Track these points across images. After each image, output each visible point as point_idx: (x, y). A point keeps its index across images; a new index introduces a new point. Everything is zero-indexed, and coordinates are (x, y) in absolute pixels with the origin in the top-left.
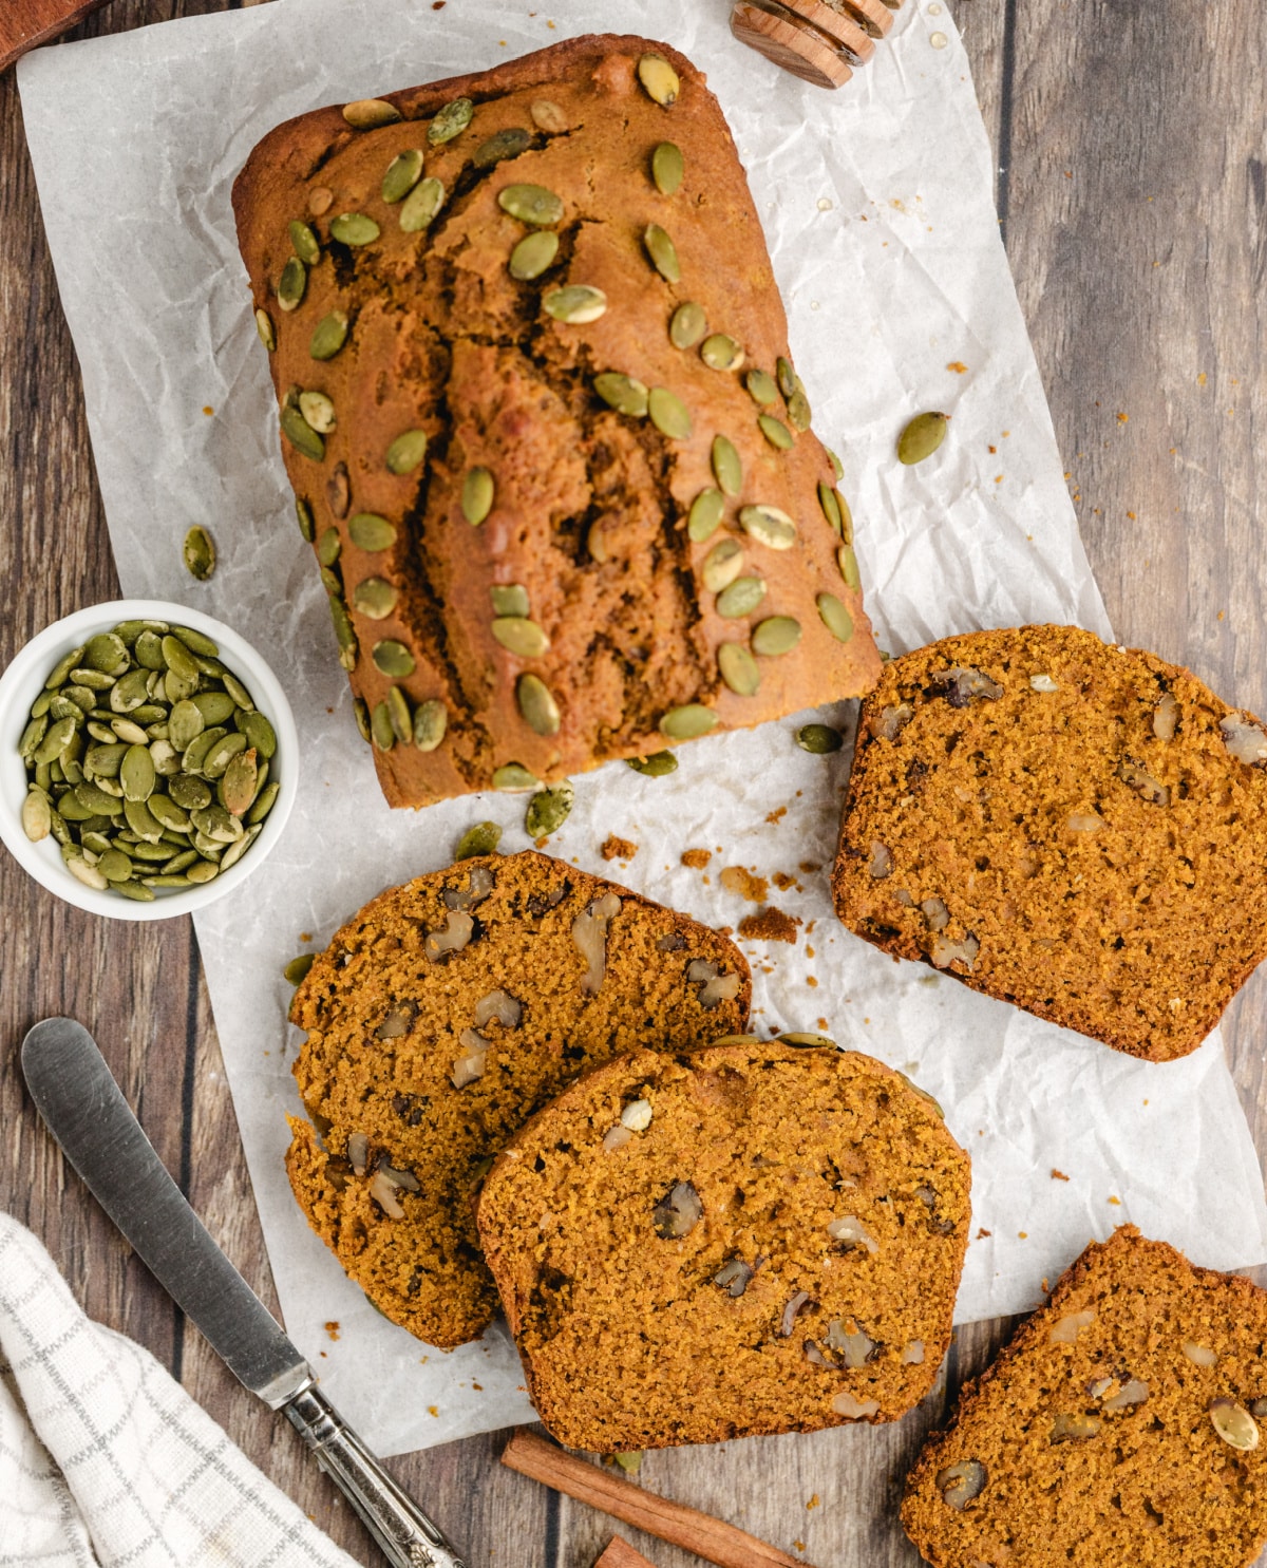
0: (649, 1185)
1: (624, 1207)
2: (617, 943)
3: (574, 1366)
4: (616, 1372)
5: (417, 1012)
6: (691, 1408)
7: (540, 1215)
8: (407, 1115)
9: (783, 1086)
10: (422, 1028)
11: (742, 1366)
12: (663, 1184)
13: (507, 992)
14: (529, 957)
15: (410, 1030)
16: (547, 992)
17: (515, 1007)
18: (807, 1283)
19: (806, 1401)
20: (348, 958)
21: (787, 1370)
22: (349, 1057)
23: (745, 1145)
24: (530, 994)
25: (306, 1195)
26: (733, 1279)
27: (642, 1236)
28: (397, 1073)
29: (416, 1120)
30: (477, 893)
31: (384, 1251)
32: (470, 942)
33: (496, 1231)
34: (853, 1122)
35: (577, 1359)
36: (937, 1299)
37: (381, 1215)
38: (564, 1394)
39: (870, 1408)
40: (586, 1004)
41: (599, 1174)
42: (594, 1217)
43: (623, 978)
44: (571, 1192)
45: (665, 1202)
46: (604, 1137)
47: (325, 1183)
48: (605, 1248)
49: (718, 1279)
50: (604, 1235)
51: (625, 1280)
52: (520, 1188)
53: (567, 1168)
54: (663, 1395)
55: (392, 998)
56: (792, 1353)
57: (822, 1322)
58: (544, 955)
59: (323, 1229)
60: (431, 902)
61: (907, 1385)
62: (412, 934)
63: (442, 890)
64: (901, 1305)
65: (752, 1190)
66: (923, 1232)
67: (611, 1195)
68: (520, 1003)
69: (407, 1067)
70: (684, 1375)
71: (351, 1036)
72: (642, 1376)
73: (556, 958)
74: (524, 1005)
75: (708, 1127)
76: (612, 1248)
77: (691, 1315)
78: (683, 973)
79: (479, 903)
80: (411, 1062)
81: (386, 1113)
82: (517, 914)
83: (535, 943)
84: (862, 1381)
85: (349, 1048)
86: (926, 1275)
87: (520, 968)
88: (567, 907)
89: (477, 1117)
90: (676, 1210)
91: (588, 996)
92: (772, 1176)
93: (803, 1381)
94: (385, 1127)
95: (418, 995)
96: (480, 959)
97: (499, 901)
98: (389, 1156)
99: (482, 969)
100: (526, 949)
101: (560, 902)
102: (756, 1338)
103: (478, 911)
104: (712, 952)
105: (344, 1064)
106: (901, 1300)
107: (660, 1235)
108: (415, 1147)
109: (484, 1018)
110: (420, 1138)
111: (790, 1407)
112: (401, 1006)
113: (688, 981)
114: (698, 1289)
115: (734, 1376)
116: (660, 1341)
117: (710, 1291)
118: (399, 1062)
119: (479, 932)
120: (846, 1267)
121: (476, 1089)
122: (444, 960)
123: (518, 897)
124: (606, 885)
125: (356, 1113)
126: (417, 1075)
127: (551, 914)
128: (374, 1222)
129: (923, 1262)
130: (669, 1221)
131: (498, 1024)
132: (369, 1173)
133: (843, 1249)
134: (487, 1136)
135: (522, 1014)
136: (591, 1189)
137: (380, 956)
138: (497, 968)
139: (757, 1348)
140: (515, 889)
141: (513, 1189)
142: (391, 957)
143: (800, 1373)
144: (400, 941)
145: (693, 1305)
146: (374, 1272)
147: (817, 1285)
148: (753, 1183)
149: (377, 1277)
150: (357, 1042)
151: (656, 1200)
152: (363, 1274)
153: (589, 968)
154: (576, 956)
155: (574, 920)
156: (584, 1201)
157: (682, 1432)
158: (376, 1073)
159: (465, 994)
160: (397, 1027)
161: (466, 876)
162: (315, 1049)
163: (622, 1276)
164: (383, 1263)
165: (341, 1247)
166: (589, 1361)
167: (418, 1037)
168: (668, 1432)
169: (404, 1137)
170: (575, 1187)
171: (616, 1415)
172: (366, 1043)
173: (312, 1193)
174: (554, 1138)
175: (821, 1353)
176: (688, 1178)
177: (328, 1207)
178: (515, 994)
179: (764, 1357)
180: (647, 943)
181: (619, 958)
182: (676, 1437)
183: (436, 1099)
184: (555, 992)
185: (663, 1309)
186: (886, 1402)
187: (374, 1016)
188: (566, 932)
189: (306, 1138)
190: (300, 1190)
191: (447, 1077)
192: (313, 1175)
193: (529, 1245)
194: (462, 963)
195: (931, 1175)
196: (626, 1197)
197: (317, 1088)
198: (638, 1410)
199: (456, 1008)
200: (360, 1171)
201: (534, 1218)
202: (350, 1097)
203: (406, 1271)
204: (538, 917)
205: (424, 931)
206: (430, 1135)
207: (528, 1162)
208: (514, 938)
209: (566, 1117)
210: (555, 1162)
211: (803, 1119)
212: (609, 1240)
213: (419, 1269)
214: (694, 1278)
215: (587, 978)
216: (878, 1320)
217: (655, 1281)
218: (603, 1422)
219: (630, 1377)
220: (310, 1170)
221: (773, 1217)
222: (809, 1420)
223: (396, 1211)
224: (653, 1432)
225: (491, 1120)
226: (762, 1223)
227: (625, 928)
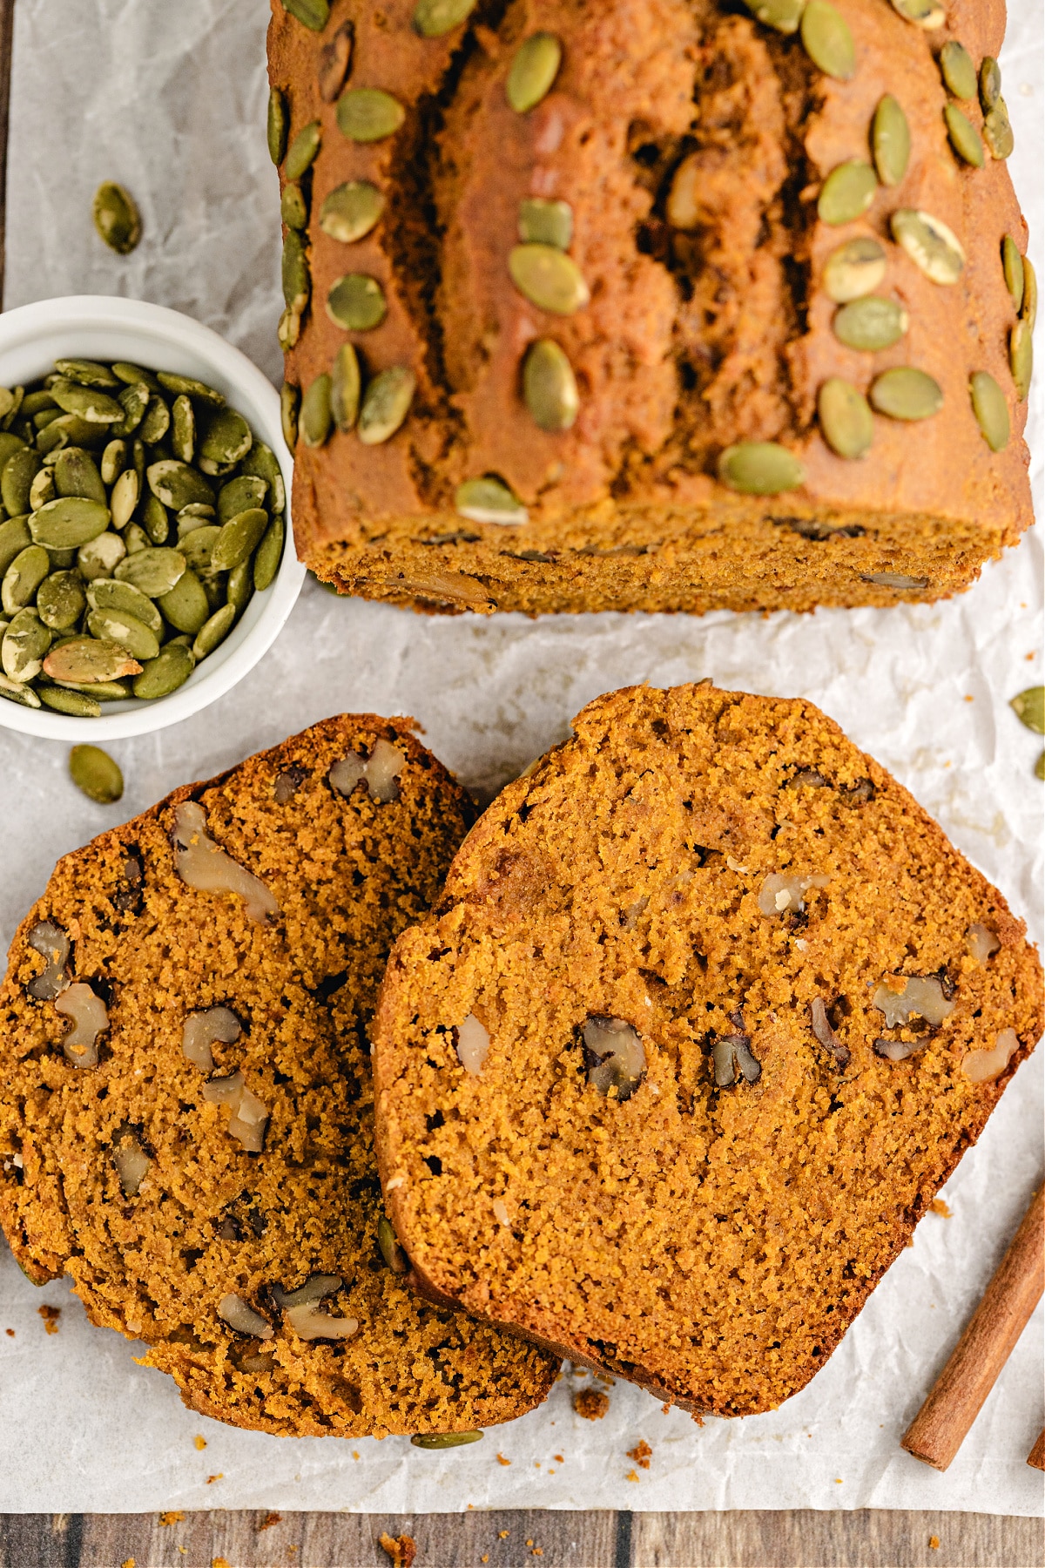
0: (556, 1064)
1: (558, 1113)
2: (239, 844)
3: (688, 1322)
4: (733, 1282)
5: (139, 1129)
6: (842, 1235)
7: (491, 1213)
8: (246, 1229)
9: (561, 817)
10: (162, 1140)
11: (841, 1141)
12: (568, 1047)
13: (197, 1009)
14: (178, 954)
15: (151, 1152)
16: (234, 966)
17: (221, 1015)
18: (806, 987)
19: (940, 1104)
20: (18, 1162)
21: (889, 1095)
22: (128, 1246)
23: (597, 917)
24: (220, 985)
25: (244, 1412)
26: (735, 1066)
27: (607, 1120)
28: (188, 1206)
29: (259, 1221)
30: (57, 954)
31: (380, 1375)
32: (108, 1008)
33: (467, 1278)
34: (662, 778)
35: (683, 1313)
36: (939, 867)
37: (337, 1347)
38: (710, 1361)
39: (1006, 1044)
40: (283, 932)
41: (499, 1109)
42: (541, 1155)
43: (284, 868)
44: (494, 1157)
45: (590, 1060)
46: (461, 1063)
47: (248, 1378)
48: (588, 1174)
49: (723, 1080)
50: (572, 1163)
51: (641, 1183)
52: (441, 1209)
53: (462, 1137)
54: (802, 1254)
55: (103, 1147)
56: (873, 1072)
57: (866, 1011)
58: (189, 935)
59: (301, 1423)
60: (28, 1015)
61: (1014, 982)
62: (49, 1068)
63: (24, 993)
64: (916, 911)
65: (654, 953)
66: (848, 817)
67: (532, 1115)
68: (222, 1004)
69: (190, 1188)
70: (797, 1210)
71: (106, 1225)
72: (760, 1258)
73: (203, 925)
74: (226, 1003)
75: (545, 941)
76: (594, 1167)
77: (739, 1148)
78: (333, 797)
79: (70, 961)
80: (188, 1180)
81: (226, 1253)
82: (117, 930)
83: (167, 935)
84: (969, 1025)
85: (117, 1239)
86: (900, 854)
87: (181, 973)
88: (155, 868)
89: (311, 1153)
90: (610, 1054)
91: (274, 923)
92: (655, 917)
93: (915, 1089)
94: (241, 1266)
95: (121, 1114)
96: (135, 1010)
97: (87, 937)
98: (277, 1285)
99: (149, 1016)
100: (166, 952)
101: (143, 873)
102: (823, 1097)
103: (78, 969)
104: (334, 746)
105: (130, 1257)
106: (909, 907)
107: (622, 1099)
108: (290, 1250)
109: (205, 1057)
110: (284, 1236)
111: (933, 1128)
112: (116, 1142)
113: (346, 798)
114: (715, 1115)
115: (848, 1160)
116: (737, 1205)
117: (729, 1102)
118: (177, 1193)
119: (104, 988)
120: (824, 930)
121: (279, 1131)
122: (104, 1053)
123: (100, 914)
124: (164, 805)
125: (197, 1286)
126: (207, 1185)
127: (148, 892)
128: (337, 1360)
129: (885, 846)
130: (615, 1075)
131: (227, 1046)
132: (278, 1326)
133: (799, 920)
134: (343, 1159)
135: (235, 1012)
136: (507, 1131)
137: (43, 1122)
138: (160, 999)
139: (835, 1106)
140: (87, 908)
141: (437, 1216)
142: (54, 1110)
143: (901, 1083)
144: (44, 1086)
145: (729, 1135)
146: (395, 1407)
147: (819, 980)
148: (646, 950)
149: (403, 1407)
150: (118, 1223)
151: (580, 1070)
152: (386, 1421)
153: (243, 897)
154: (221, 902)
155: (177, 873)
156: (515, 1152)
157: (862, 1268)
158: (170, 1229)
159: (163, 1060)
160: (136, 1164)
161: (29, 952)
162: (89, 1276)
163: (634, 1182)
164: (394, 1389)
165: (336, 1421)
166: (695, 1299)
167: (166, 1149)
168: (848, 1284)
169: (267, 1253)
170: (492, 1148)
171: (782, 1324)
172: (127, 1214)
173: (249, 1402)
174: (418, 1123)
175: (899, 1040)
176: (583, 1012)
177: (279, 1396)
178: (208, 1002)
179: (853, 1107)
180: (268, 810)
181: (258, 854)
182: (864, 1279)
183: (255, 1183)
184: (241, 958)
185: (706, 1173)
186: (1016, 1020)
187: (105, 1182)
188: (183, 892)
189: (182, 1358)
190: (235, 1413)
191: (241, 1153)
192: (230, 1386)
193: (514, 1255)
194: (124, 1034)
195: (790, 753)
196: (548, 1101)
197: (133, 1308)
198: (794, 1294)
199: (169, 1080)
200: (267, 1332)
201: (488, 1221)
202: (174, 1280)
203: (423, 1368)
204: (140, 910)
205: (55, 1050)
206: (289, 1221)
207: (419, 1174)
208: (142, 954)
209: (404, 1086)
210: (444, 1144)
211: (618, 829)
212: (583, 1163)
213: (433, 1353)
214: (700, 1107)
215: (254, 912)
216: (912, 951)
217: (670, 1151)
218: (777, 1345)
219: (750, 1272)
220: (220, 1381)
221: (703, 962)
222: (965, 1120)
223: (346, 1327)
224: (835, 1301)
225: (326, 1138)
226: (700, 981)
227: (228, 823)
